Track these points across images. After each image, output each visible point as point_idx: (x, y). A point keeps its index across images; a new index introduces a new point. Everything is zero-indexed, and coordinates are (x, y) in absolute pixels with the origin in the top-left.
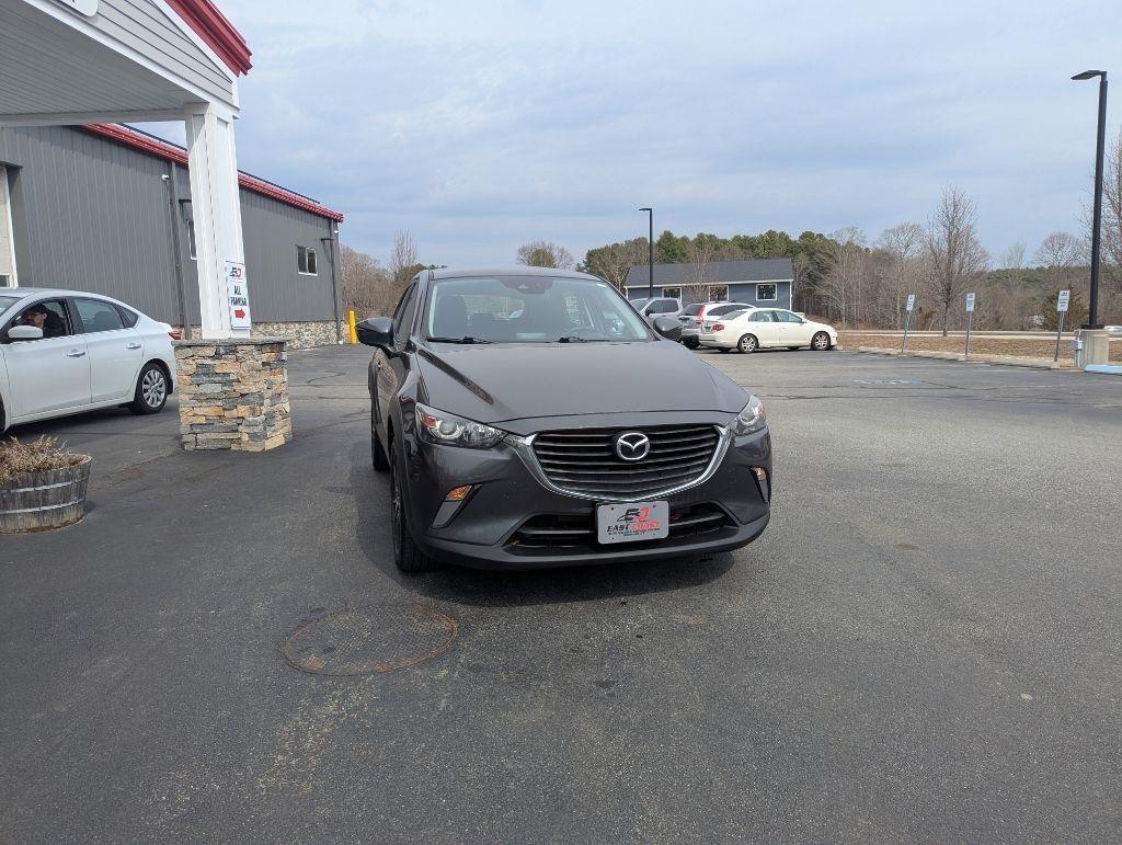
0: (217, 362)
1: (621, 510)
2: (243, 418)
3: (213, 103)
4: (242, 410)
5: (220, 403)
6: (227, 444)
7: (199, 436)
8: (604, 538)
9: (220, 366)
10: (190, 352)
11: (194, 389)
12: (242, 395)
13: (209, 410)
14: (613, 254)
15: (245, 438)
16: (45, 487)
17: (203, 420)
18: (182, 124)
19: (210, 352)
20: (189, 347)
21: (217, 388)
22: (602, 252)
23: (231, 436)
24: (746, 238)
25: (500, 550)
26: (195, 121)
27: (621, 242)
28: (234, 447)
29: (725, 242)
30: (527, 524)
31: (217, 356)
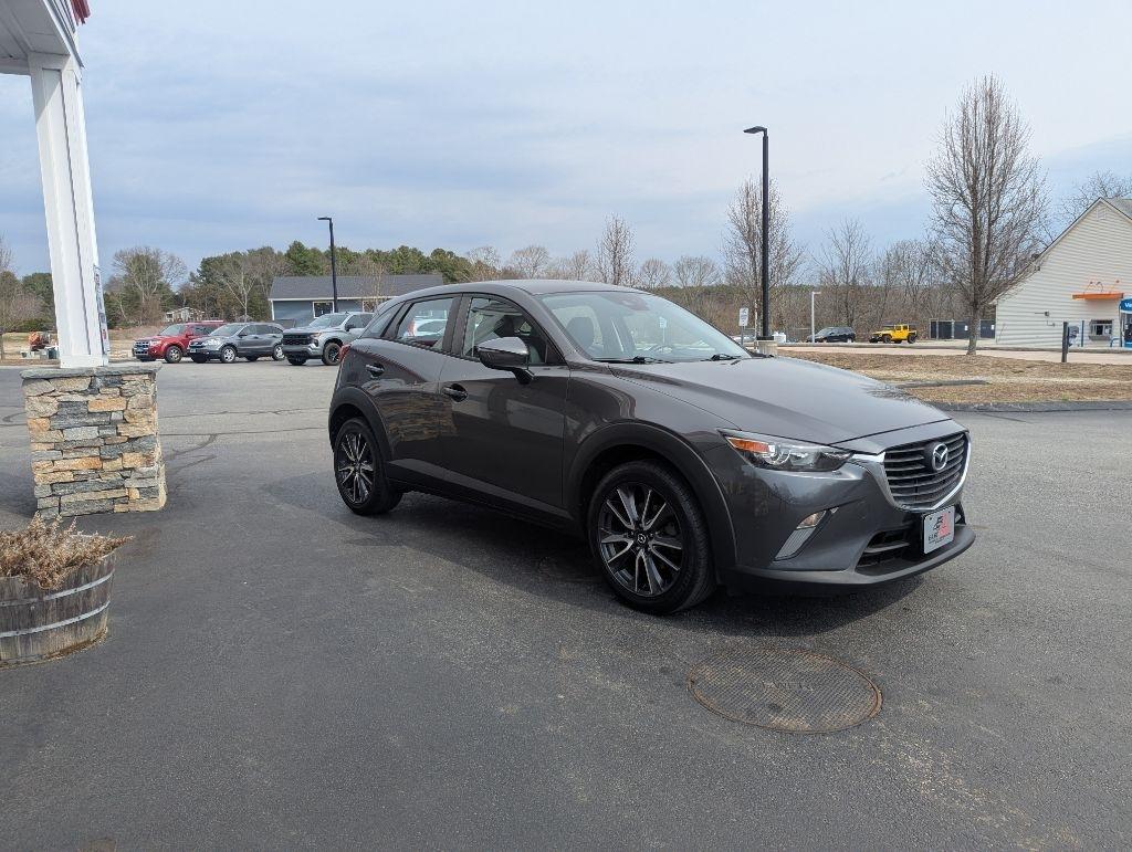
0: (91, 398)
1: (934, 517)
2: (131, 469)
3: (72, 57)
4: (131, 459)
5: (96, 452)
6: (107, 506)
7: (64, 499)
8: (928, 547)
9: (97, 403)
10: (50, 386)
11: (56, 436)
12: (130, 439)
13: (80, 463)
14: (235, 264)
15: (136, 494)
17: (69, 477)
18: (27, 80)
19: (83, 385)
20: (47, 379)
21: (89, 434)
22: (221, 261)
23: (114, 494)
24: (379, 253)
25: (854, 573)
26: (47, 77)
27: (243, 250)
28: (119, 508)
29: (357, 255)
31: (92, 390)
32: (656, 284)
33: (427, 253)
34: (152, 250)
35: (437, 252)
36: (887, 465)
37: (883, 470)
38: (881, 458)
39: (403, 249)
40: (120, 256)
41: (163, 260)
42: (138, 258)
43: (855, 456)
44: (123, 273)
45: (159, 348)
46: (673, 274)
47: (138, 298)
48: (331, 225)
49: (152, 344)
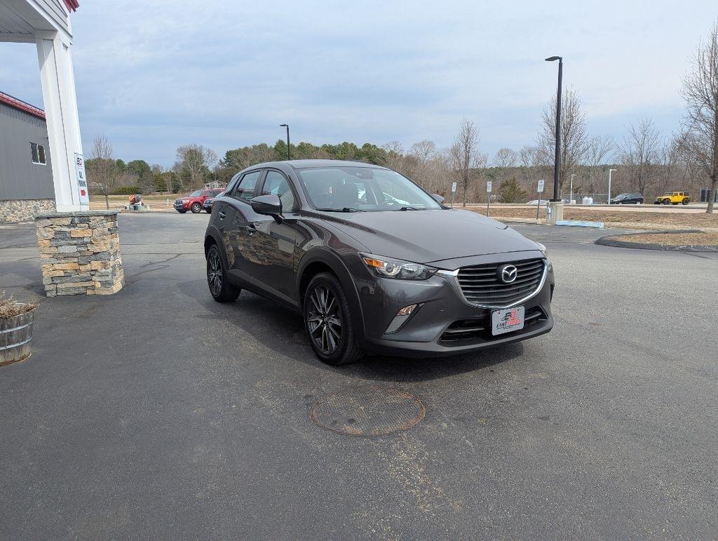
0: (72, 229)
1: (503, 313)
2: (96, 270)
3: (60, 31)
4: (96, 265)
5: (76, 260)
6: (83, 290)
7: (59, 286)
8: (495, 331)
9: (78, 232)
10: (49, 222)
11: (54, 250)
12: (94, 253)
13: (68, 266)
14: (245, 154)
15: (98, 285)
16: (9, 331)
17: (62, 274)
19: (67, 221)
20: (48, 218)
21: (73, 249)
22: (237, 152)
23: (87, 284)
24: (330, 146)
25: (436, 344)
26: (45, 45)
27: (250, 146)
28: (89, 292)
29: (317, 148)
30: (451, 327)
31: (73, 225)
32: (507, 165)
33: (360, 147)
34: (198, 146)
35: (366, 146)
36: (459, 277)
37: (457, 281)
38: (456, 273)
39: (345, 144)
40: (180, 150)
41: (205, 152)
42: (191, 151)
43: (440, 271)
44: (182, 160)
45: (187, 204)
46: (519, 158)
47: (190, 175)
48: (288, 129)
49: (184, 202)
